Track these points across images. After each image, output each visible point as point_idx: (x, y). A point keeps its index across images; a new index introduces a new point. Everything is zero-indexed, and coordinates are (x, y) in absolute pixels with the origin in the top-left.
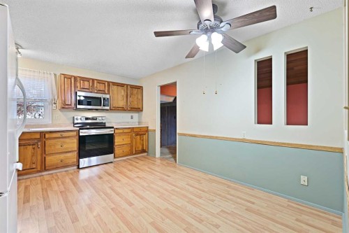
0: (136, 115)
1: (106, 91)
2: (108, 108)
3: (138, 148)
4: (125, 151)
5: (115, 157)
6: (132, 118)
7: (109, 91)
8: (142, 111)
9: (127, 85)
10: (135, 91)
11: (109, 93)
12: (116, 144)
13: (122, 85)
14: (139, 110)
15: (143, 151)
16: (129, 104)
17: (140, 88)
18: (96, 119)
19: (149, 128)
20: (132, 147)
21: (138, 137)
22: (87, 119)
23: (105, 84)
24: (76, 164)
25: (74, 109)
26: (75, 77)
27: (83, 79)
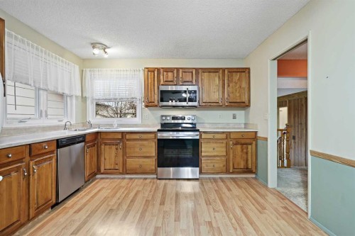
0: (240, 114)
1: (194, 81)
2: (195, 104)
3: (238, 164)
4: (216, 165)
5: (201, 172)
6: (234, 117)
7: (197, 81)
8: (248, 106)
9: (224, 70)
10: (236, 77)
11: (197, 84)
12: (203, 154)
13: (215, 70)
14: (244, 105)
15: (248, 170)
16: (226, 96)
17: (246, 71)
18: (184, 119)
19: (259, 135)
20: (227, 161)
21: (239, 147)
22: (174, 118)
23: (192, 72)
24: (155, 172)
25: (156, 106)
26: (158, 70)
27: (167, 70)
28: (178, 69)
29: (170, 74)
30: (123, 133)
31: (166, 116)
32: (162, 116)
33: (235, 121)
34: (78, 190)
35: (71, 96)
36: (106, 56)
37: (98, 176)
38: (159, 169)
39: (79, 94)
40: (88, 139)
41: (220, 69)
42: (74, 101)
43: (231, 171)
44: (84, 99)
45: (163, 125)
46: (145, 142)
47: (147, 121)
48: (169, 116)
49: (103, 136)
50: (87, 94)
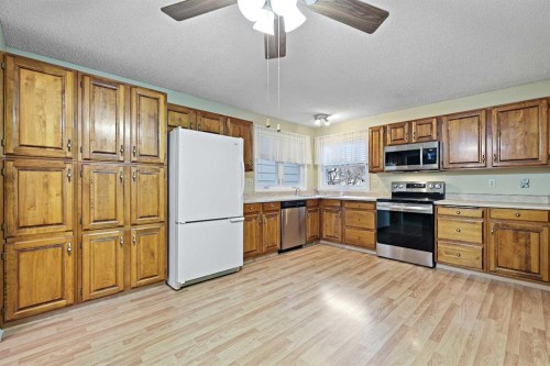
1: (434, 135)
2: (436, 166)
3: (507, 261)
4: (464, 255)
5: (437, 260)
7: (439, 134)
10: (516, 117)
11: (439, 138)
12: (441, 236)
15: (529, 275)
18: (425, 188)
20: (485, 252)
21: (509, 233)
22: (409, 186)
23: (431, 123)
24: (374, 248)
25: (382, 171)
26: (385, 127)
27: (395, 126)
28: (410, 123)
29: (399, 130)
30: (342, 201)
31: (398, 183)
32: (393, 183)
33: (526, 191)
34: (300, 247)
35: (303, 165)
36: (327, 124)
37: (322, 242)
38: (379, 245)
39: (309, 162)
40: (309, 204)
41: (481, 110)
42: (306, 169)
43: (492, 268)
44: (315, 167)
45: (393, 194)
46: (364, 213)
47: (376, 189)
48: (402, 183)
49: (325, 203)
50: (317, 163)
